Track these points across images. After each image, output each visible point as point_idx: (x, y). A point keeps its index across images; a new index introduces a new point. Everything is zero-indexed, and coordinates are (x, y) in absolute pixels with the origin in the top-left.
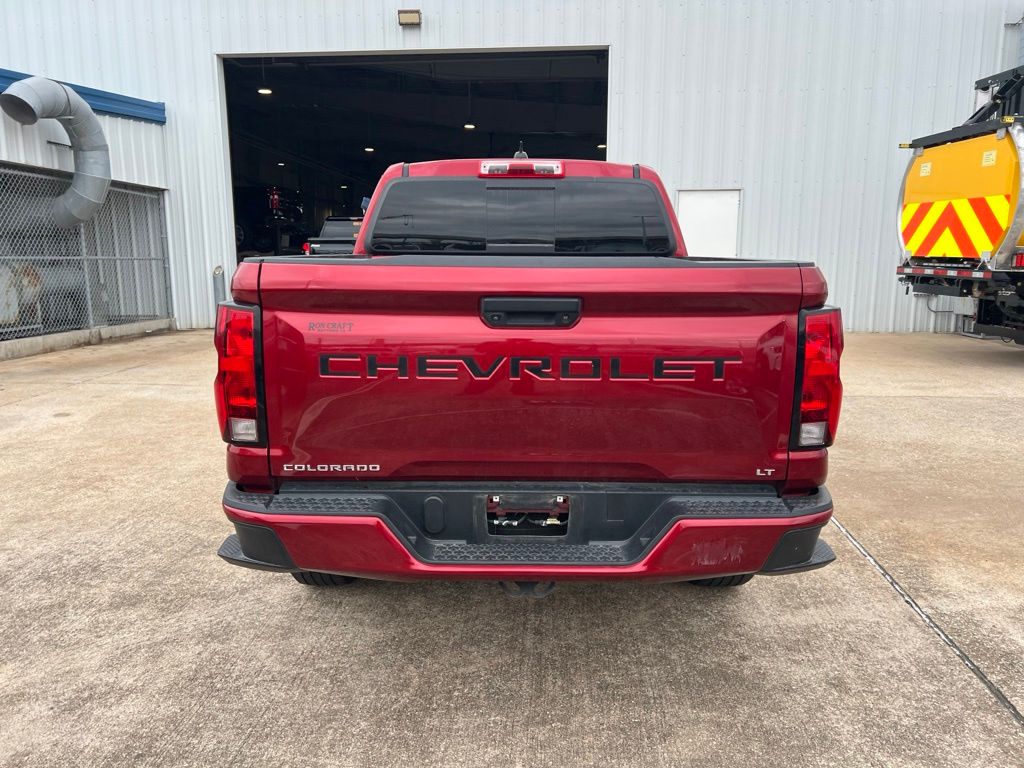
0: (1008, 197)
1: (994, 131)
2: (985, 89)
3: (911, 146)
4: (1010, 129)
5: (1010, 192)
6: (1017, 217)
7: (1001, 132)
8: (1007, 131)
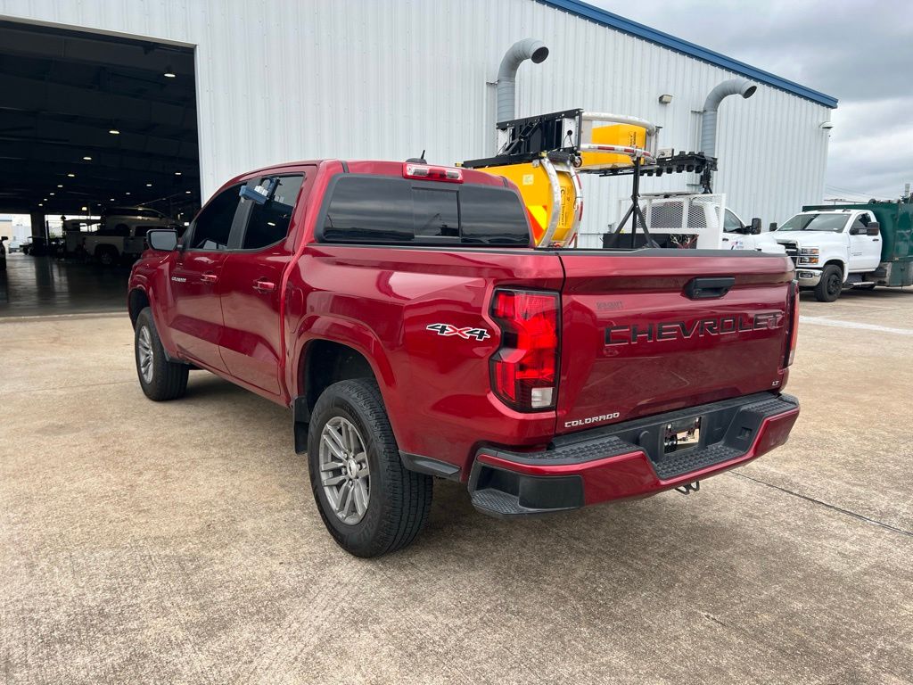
0: (545, 207)
1: (530, 161)
2: (504, 129)
3: (462, 166)
4: (542, 160)
5: (546, 204)
6: (553, 221)
7: (536, 162)
8: (540, 162)
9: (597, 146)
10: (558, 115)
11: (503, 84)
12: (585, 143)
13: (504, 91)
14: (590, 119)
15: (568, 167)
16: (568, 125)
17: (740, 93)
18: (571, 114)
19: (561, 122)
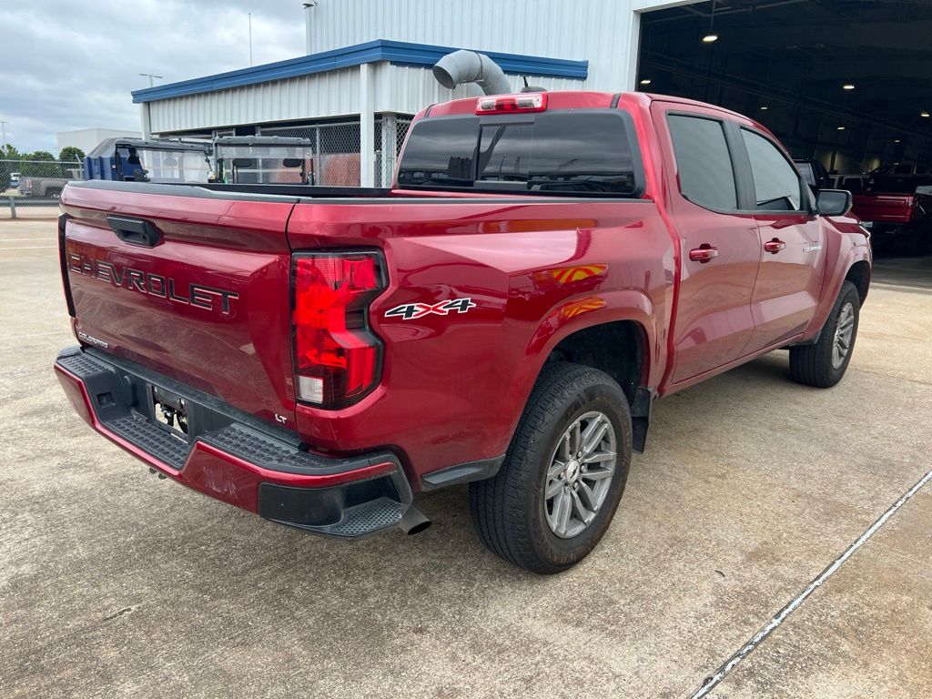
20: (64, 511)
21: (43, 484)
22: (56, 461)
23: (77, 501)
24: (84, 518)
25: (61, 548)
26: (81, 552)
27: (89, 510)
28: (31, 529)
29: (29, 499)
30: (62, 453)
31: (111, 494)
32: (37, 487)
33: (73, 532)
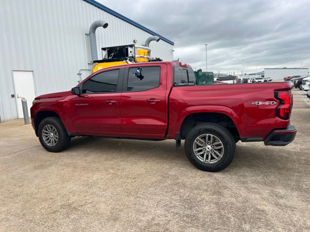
1: (123, 61)
2: (104, 50)
9: (140, 56)
10: (127, 46)
11: (92, 34)
12: (137, 55)
13: (93, 37)
14: (137, 48)
15: (133, 62)
16: (130, 49)
17: (156, 40)
18: (131, 46)
19: (128, 48)
20: (293, 183)
21: (293, 194)
22: (281, 201)
23: (288, 184)
24: (289, 179)
25: (300, 176)
26: (296, 174)
27: (286, 181)
28: (305, 183)
29: (301, 191)
30: (277, 204)
31: (276, 182)
32: (296, 194)
33: (295, 178)
